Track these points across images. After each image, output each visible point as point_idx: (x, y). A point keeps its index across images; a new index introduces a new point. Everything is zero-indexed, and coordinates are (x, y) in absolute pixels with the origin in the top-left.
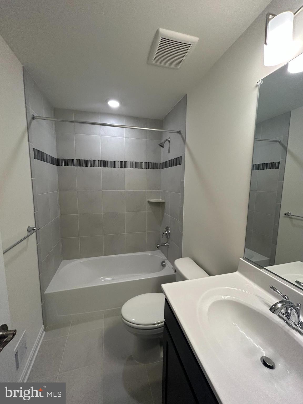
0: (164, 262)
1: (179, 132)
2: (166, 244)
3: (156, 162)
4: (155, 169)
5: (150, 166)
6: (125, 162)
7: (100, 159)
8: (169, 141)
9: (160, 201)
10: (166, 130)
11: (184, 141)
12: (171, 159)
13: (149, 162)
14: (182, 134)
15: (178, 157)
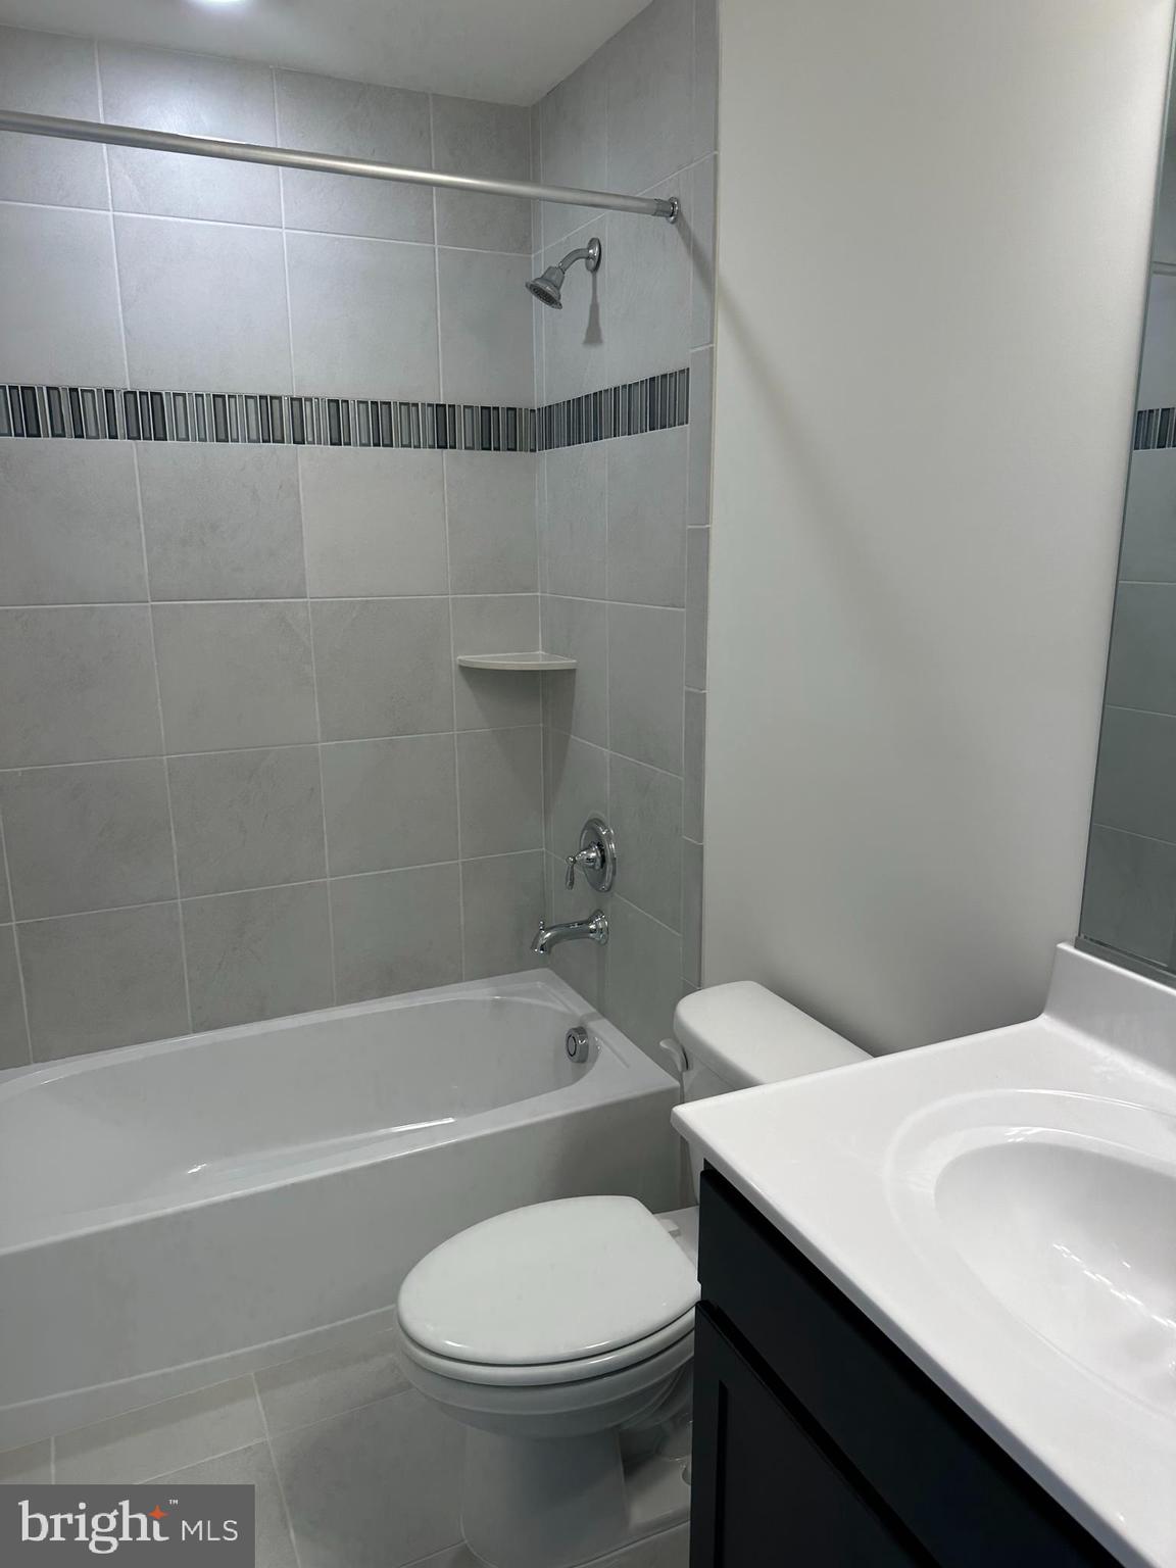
0: (582, 1031)
1: (669, 210)
2: (592, 927)
3: (503, 404)
4: (497, 449)
5: (464, 428)
6: (296, 403)
7: (123, 380)
8: (593, 263)
9: (538, 659)
10: (571, 190)
11: (704, 266)
12: (612, 385)
13: (459, 400)
14: (692, 225)
15: (664, 376)
